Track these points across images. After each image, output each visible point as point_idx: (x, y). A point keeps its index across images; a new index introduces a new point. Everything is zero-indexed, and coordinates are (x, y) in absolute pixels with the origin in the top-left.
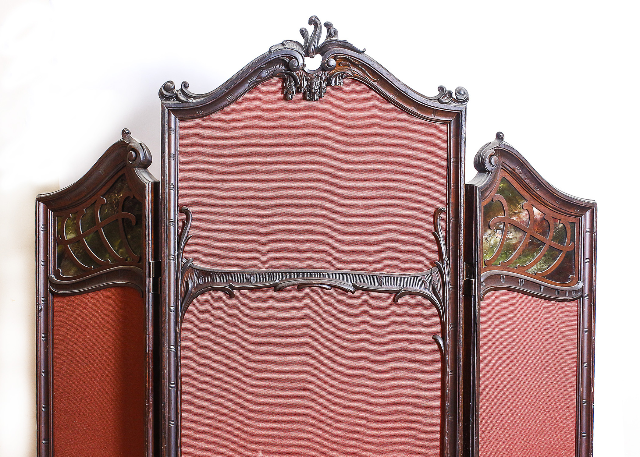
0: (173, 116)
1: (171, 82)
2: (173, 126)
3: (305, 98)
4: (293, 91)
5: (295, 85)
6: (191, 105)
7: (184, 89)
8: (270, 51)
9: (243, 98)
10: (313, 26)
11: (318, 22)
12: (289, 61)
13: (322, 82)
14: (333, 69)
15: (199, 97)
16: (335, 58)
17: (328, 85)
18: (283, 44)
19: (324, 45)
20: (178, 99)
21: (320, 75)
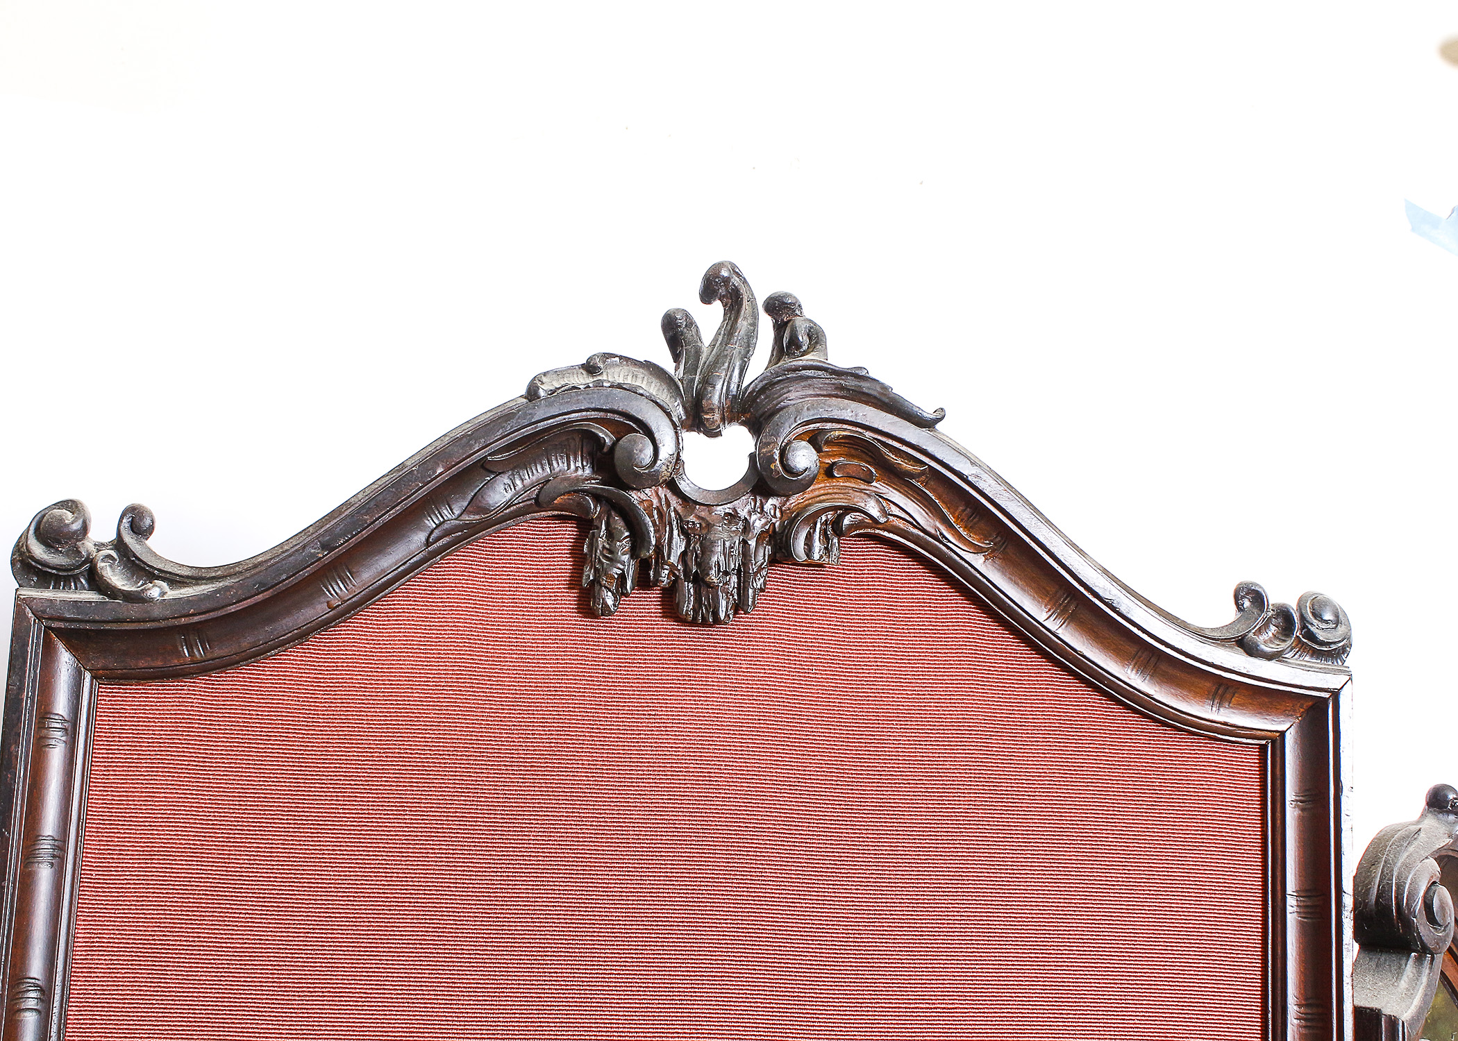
0: (65, 660)
1: (72, 505)
2: (61, 705)
3: (670, 608)
4: (622, 578)
5: (634, 553)
6: (156, 612)
7: (129, 539)
8: (532, 394)
9: (399, 598)
10: (717, 308)
11: (743, 290)
12: (614, 444)
13: (752, 543)
14: (803, 487)
15: (198, 576)
16: (814, 439)
17: (773, 561)
18: (590, 368)
19: (768, 386)
20: (95, 581)
21: (743, 513)
